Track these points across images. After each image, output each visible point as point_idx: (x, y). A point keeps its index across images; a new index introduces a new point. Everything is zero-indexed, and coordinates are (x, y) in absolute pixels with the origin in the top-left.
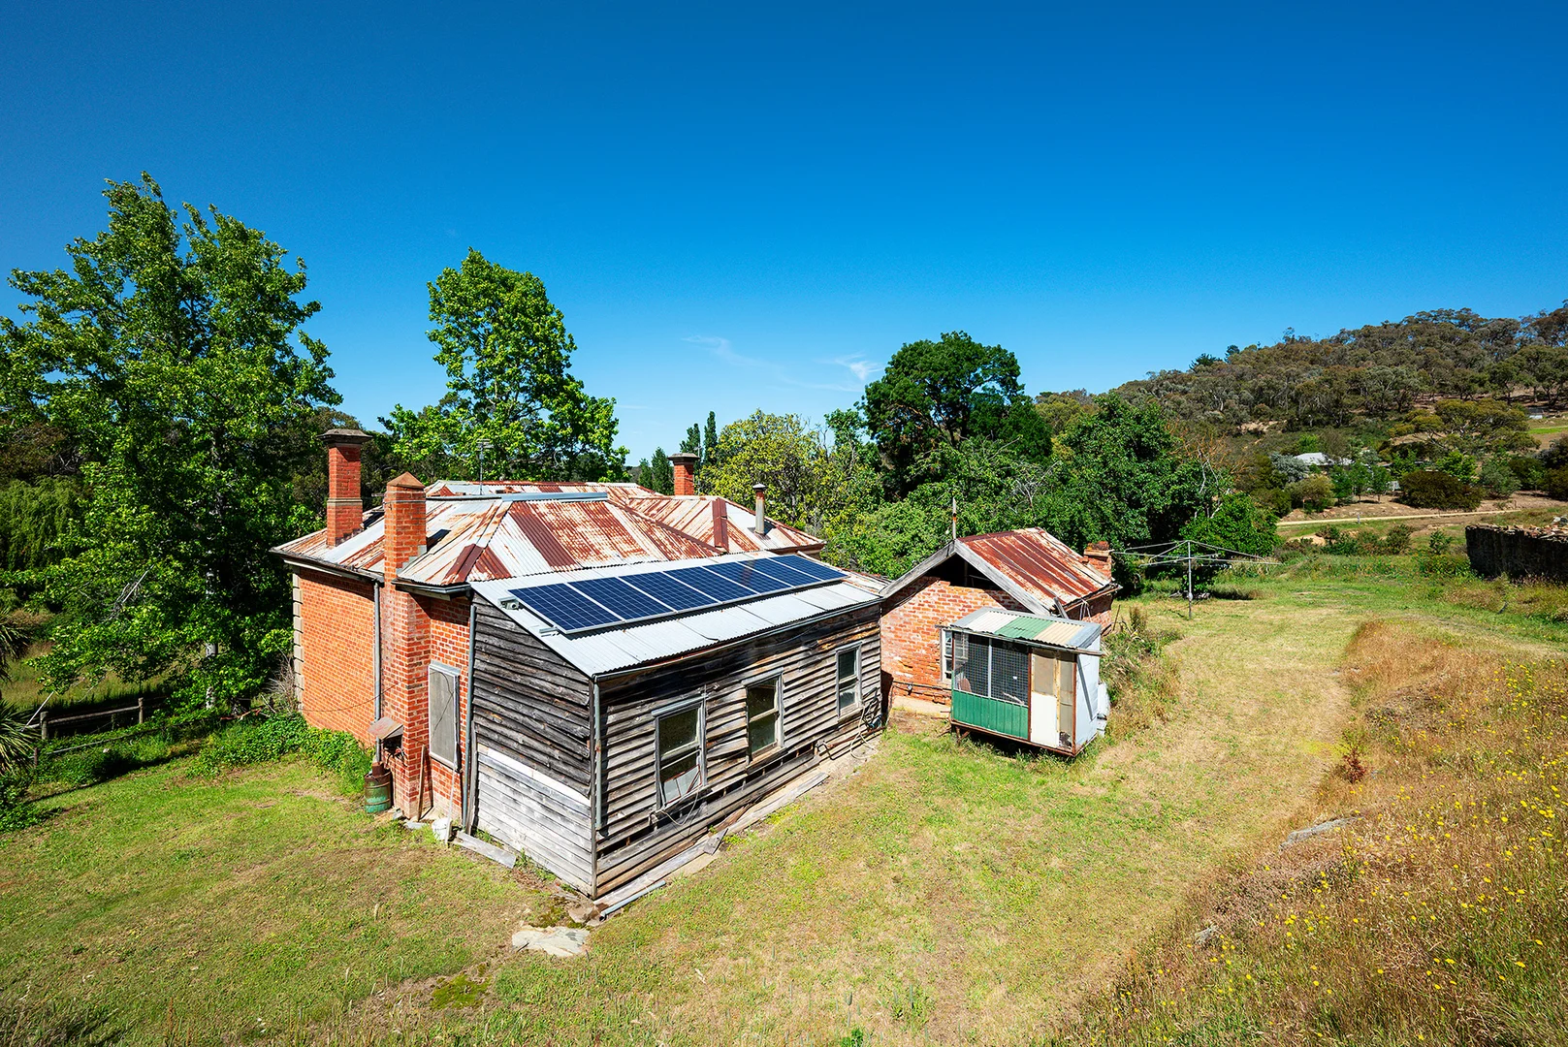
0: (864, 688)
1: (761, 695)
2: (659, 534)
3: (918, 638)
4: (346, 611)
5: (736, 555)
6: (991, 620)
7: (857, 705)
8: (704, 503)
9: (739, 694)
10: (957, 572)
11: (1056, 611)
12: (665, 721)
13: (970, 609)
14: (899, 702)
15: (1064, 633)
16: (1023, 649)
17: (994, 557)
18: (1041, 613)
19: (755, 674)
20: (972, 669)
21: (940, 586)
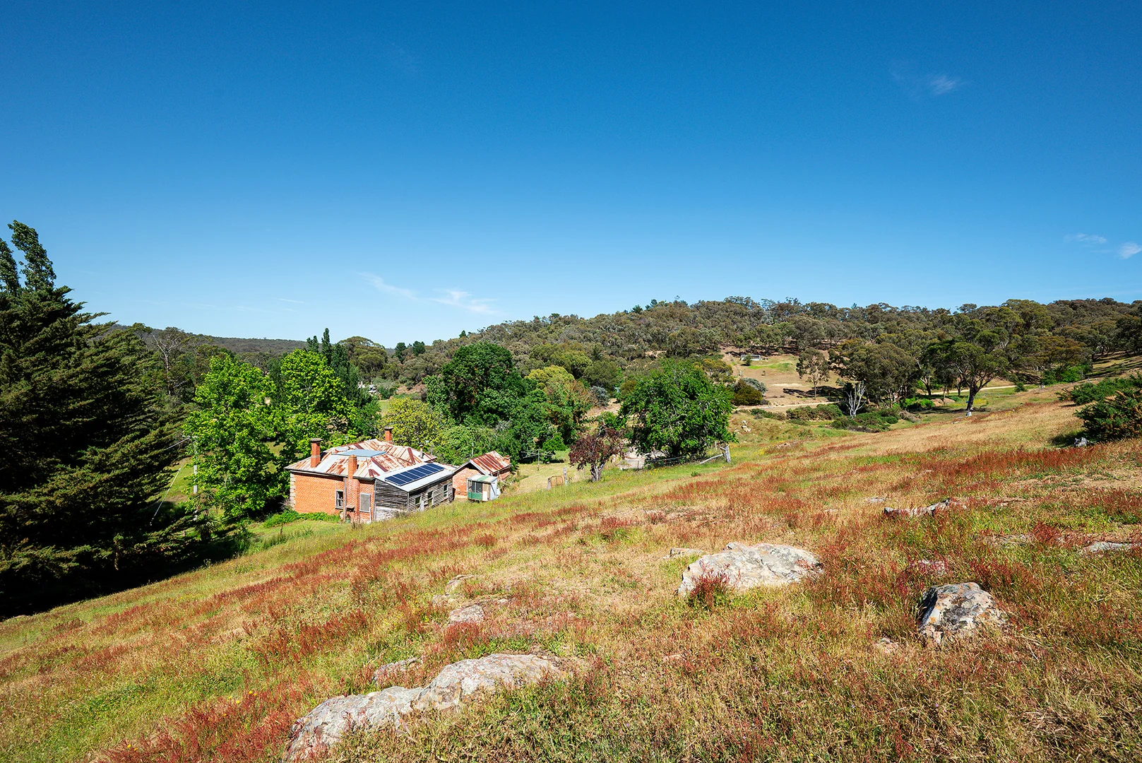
0: (449, 492)
1: (430, 495)
2: (400, 461)
3: (461, 481)
4: (322, 483)
5: (418, 465)
6: (476, 477)
7: (447, 497)
8: (404, 449)
9: (427, 494)
10: (470, 466)
11: (490, 475)
12: (416, 499)
13: (473, 475)
14: (456, 496)
15: (490, 479)
16: (481, 483)
17: (478, 463)
18: (487, 475)
19: (429, 491)
20: (472, 487)
21: (466, 469)
